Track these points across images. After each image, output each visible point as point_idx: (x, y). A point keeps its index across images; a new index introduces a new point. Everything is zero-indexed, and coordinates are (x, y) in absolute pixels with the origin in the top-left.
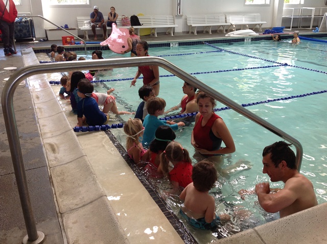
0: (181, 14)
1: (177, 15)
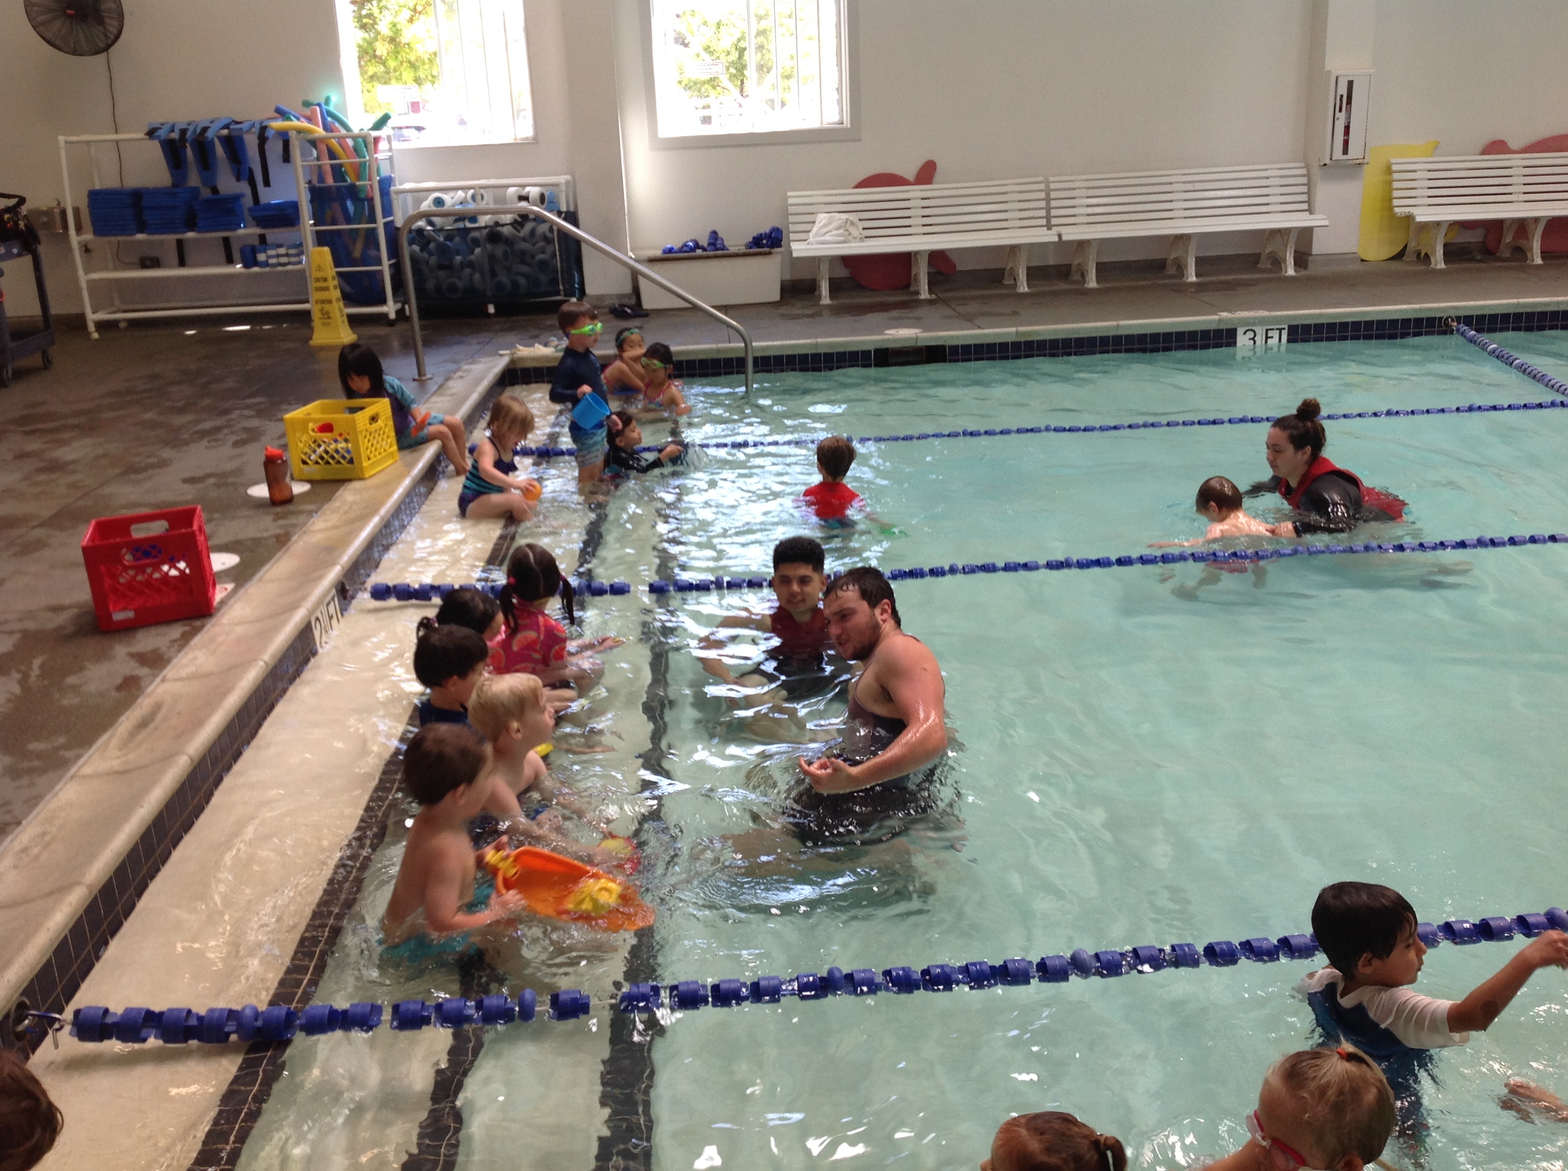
1: (1327, 161)
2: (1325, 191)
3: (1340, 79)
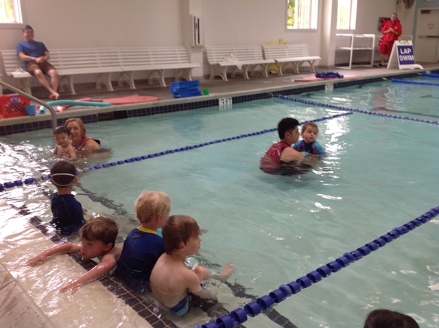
0: (201, 43)
1: (194, 46)
2: (194, 56)
3: (196, 18)
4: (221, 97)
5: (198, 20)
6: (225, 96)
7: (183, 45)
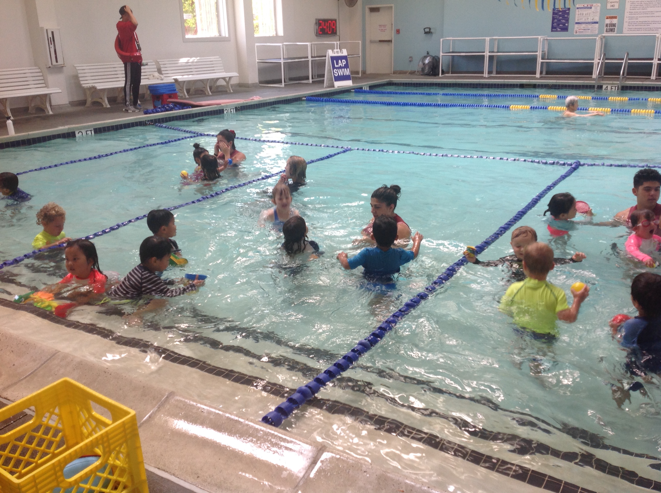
0: (60, 62)
1: (50, 65)
2: (51, 78)
3: (48, 31)
4: (78, 129)
5: (52, 33)
6: (84, 128)
7: (36, 65)
